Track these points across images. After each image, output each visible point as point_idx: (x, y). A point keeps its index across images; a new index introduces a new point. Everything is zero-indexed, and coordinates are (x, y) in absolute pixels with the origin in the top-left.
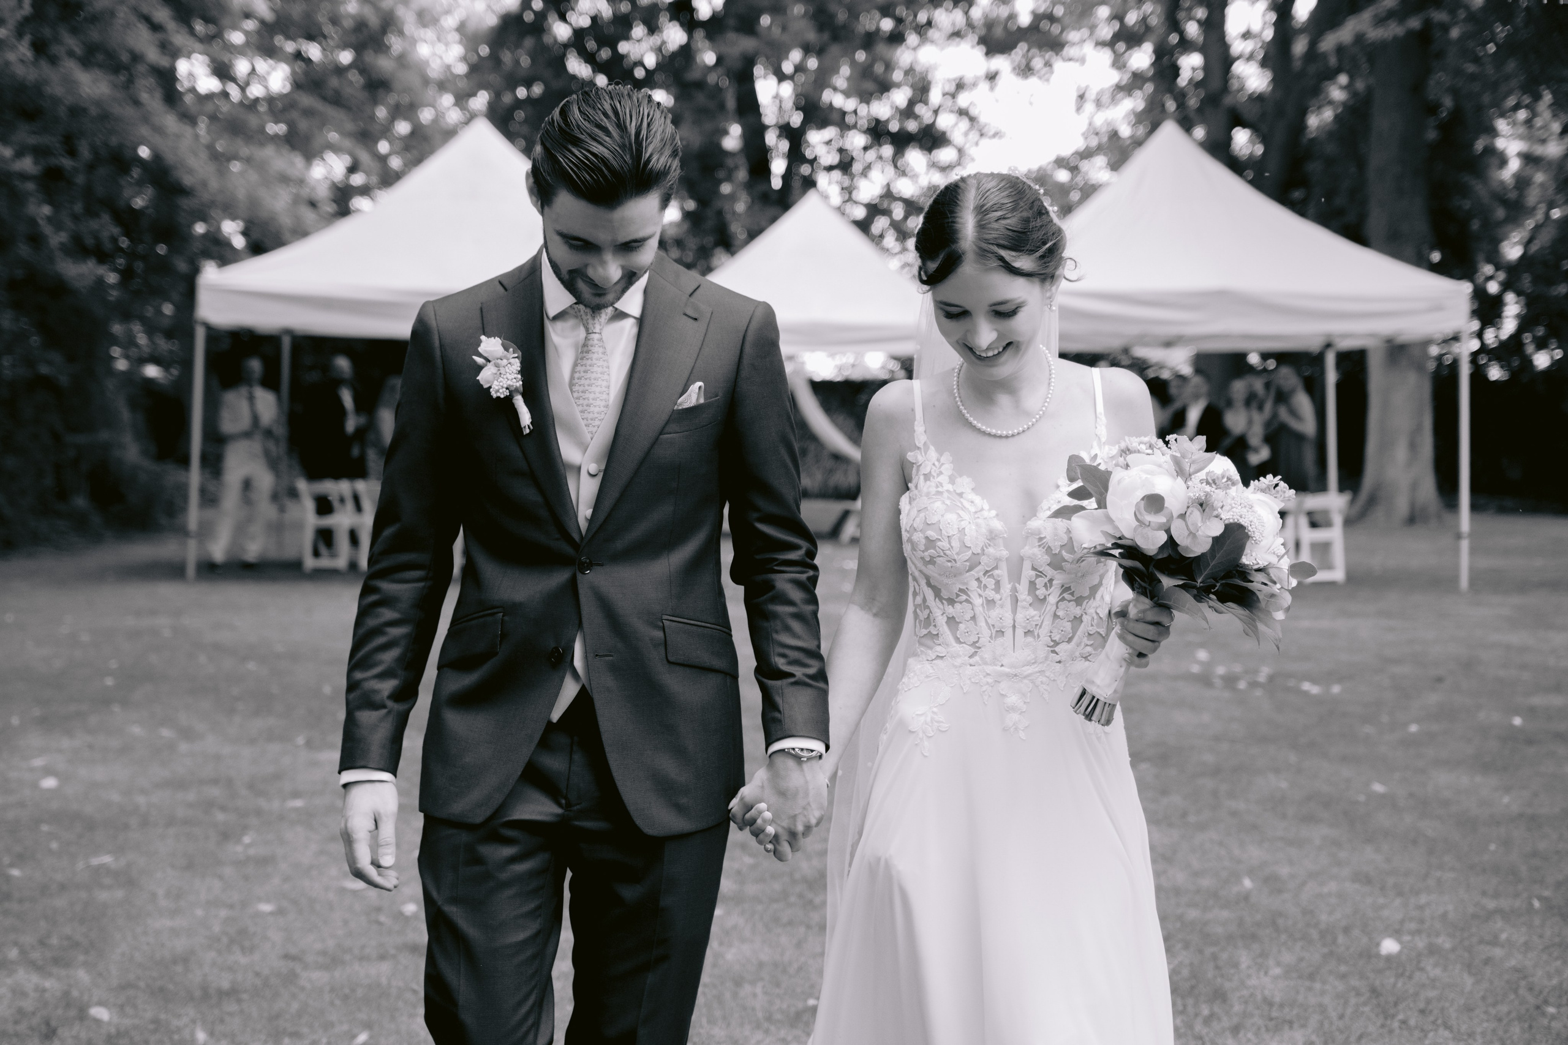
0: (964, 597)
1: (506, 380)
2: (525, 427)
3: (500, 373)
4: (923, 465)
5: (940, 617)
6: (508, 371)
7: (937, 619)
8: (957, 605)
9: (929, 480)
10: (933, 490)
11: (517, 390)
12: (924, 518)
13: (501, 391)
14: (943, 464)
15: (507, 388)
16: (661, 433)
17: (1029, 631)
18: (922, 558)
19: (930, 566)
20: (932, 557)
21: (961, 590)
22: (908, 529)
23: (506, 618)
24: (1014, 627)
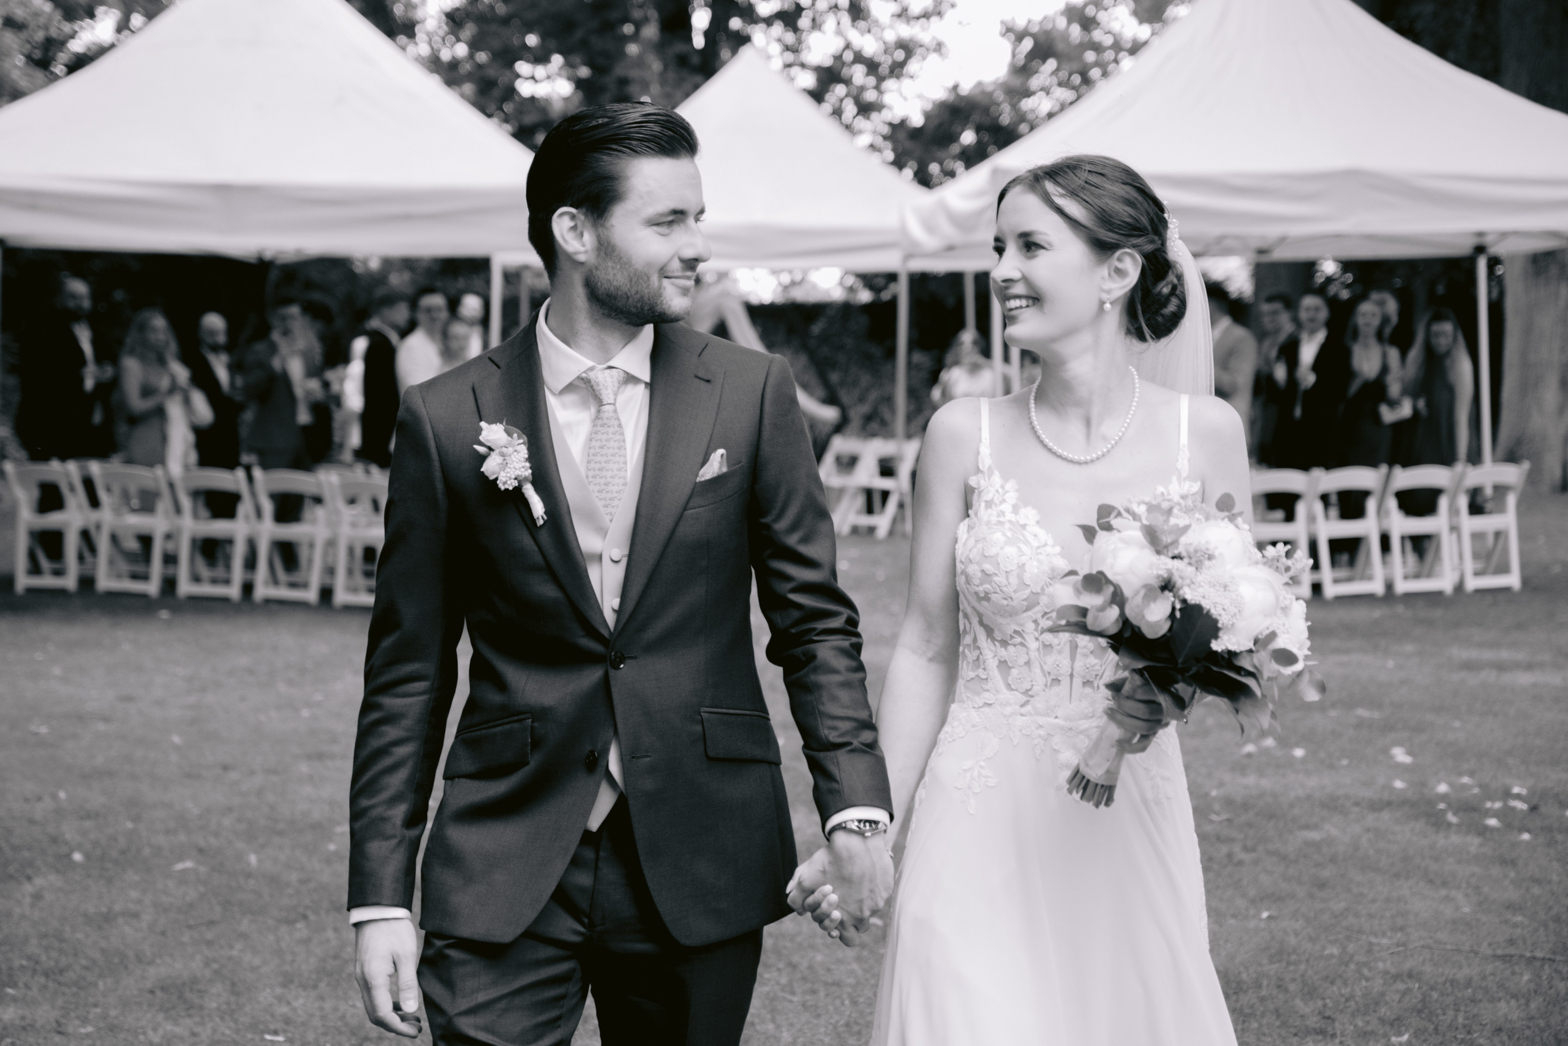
0: (1018, 640)
1: (514, 470)
2: (538, 518)
3: (507, 463)
4: (985, 491)
5: (991, 660)
6: (514, 459)
7: (987, 662)
8: (1011, 649)
9: (991, 507)
10: (994, 519)
11: (526, 479)
12: (981, 549)
13: (509, 482)
14: (1007, 492)
15: (516, 479)
16: (685, 509)
17: (1088, 681)
18: (976, 594)
19: (985, 603)
20: (987, 593)
21: (1015, 632)
22: (963, 560)
23: (536, 724)
24: (1072, 676)
